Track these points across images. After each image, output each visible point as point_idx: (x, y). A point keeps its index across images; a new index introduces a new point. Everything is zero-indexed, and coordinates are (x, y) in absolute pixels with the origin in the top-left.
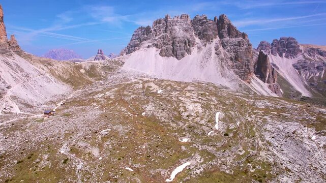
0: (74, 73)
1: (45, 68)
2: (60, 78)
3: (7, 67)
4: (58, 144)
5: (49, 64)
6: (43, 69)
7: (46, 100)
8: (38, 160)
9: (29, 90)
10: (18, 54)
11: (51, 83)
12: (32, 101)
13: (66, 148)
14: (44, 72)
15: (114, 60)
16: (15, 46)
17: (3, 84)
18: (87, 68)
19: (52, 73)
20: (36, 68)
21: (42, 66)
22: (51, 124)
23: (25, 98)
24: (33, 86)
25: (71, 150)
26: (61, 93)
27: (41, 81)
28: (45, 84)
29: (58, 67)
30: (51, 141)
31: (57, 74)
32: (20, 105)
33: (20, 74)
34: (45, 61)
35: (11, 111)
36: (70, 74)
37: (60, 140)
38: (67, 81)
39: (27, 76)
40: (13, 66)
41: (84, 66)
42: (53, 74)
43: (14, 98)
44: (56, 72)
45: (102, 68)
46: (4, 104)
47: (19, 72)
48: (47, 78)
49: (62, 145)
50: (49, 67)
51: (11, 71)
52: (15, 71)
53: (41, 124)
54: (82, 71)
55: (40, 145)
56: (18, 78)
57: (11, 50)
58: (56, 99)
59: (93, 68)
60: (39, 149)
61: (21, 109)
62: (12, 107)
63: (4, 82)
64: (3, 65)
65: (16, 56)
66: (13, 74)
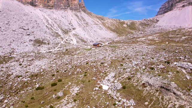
0: (119, 26)
1: (100, 21)
2: (109, 28)
3: (76, 17)
4: (100, 72)
5: (102, 19)
6: (98, 22)
7: (97, 40)
8: (60, 94)
9: (86, 32)
10: (84, 12)
11: (102, 30)
12: (87, 39)
13: (112, 80)
14: (99, 23)
15: (150, 19)
16: (83, 6)
17: (71, 27)
18: (129, 24)
19: (104, 24)
20: (94, 20)
21: (97, 20)
22: (97, 52)
23: (83, 37)
24: (89, 30)
25: (124, 88)
26: (109, 37)
27: (95, 28)
28: (98, 30)
29: (108, 22)
30: (92, 67)
31: (107, 25)
32: (78, 40)
33: (83, 22)
34: (100, 17)
35: (70, 42)
36: (116, 26)
37: (104, 67)
38: (114, 31)
39: (87, 24)
40: (80, 17)
41: (126, 22)
42: (104, 26)
43: (75, 35)
44: (107, 24)
45: (140, 24)
46: (68, 37)
47: (82, 21)
48: (100, 27)
49: (106, 74)
50: (102, 21)
51: (78, 20)
52: (80, 20)
53: (89, 52)
54: (125, 26)
55: (77, 69)
56: (81, 24)
57: (80, 9)
58: (104, 40)
59: (133, 24)
60: (73, 74)
61: (77, 42)
62: (72, 40)
63: (72, 26)
64: (74, 16)
65: (83, 13)
66: (78, 22)
